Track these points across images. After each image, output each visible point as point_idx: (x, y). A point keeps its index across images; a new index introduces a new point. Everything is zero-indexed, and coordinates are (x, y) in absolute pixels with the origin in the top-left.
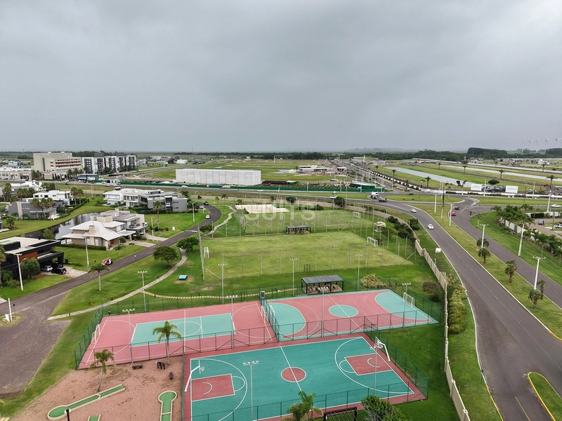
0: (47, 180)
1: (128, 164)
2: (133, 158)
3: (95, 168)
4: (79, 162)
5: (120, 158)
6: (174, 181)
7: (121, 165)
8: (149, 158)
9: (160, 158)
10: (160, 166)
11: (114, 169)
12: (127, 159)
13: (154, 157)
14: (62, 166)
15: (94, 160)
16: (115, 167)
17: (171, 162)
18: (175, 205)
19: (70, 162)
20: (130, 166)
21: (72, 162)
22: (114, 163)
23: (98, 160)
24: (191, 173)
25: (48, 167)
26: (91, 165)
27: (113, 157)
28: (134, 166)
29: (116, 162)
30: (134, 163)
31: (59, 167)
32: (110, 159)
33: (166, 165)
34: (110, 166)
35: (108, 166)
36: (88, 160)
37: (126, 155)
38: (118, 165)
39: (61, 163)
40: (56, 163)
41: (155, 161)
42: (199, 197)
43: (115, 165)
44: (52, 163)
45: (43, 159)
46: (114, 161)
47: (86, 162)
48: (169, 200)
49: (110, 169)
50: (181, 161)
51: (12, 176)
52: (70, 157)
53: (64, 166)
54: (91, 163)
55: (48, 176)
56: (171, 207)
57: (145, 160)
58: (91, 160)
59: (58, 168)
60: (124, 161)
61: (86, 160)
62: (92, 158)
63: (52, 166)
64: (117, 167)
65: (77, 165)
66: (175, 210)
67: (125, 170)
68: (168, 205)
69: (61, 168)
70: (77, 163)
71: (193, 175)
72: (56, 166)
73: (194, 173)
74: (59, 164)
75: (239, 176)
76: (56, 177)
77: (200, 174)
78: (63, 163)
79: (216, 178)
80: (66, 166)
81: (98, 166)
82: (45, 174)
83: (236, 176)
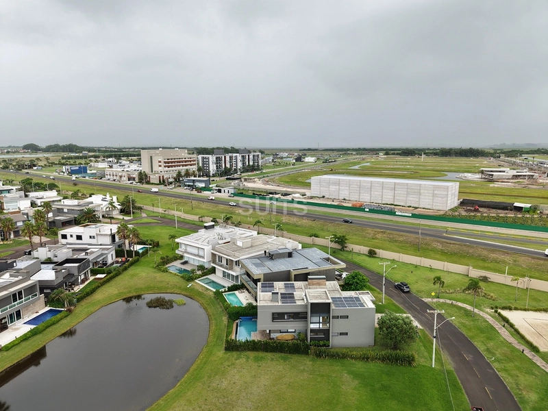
0: (153, 184)
1: (251, 163)
2: (258, 156)
3: (212, 168)
4: (194, 161)
5: (243, 156)
6: (308, 193)
7: (243, 163)
8: (276, 155)
9: (287, 154)
10: (287, 165)
11: (236, 170)
12: (251, 157)
13: (282, 154)
14: (172, 166)
15: (212, 159)
16: (237, 166)
17: (299, 159)
18: (336, 326)
19: (182, 162)
20: (253, 166)
21: (186, 162)
22: (236, 162)
23: (217, 158)
25: (156, 168)
26: (209, 164)
27: (234, 155)
28: (258, 166)
29: (239, 161)
30: (258, 162)
31: (169, 167)
32: (231, 158)
33: (293, 165)
34: (231, 166)
35: (228, 166)
36: (206, 158)
37: (250, 153)
38: (240, 165)
39: (172, 162)
40: (165, 162)
41: (282, 158)
42: (372, 254)
43: (236, 164)
44: (160, 162)
45: (151, 157)
46: (236, 159)
47: (203, 161)
48: (321, 309)
49: (230, 169)
50: (310, 159)
51: (121, 177)
52: (184, 155)
53: (175, 166)
54: (208, 161)
55: (154, 178)
56: (326, 332)
57: (271, 158)
58: (208, 158)
59: (167, 169)
60: (247, 160)
61: (203, 158)
62: (210, 156)
63: (160, 166)
64: (239, 167)
65: (191, 165)
66: (336, 341)
67: (247, 171)
68: (315, 324)
69: (171, 168)
70: (192, 163)
71: (338, 187)
72: (165, 166)
73: (339, 184)
74: (169, 163)
75: (422, 191)
76: (164, 181)
77: (350, 185)
78: (174, 162)
79: (376, 193)
80: (178, 166)
81: (217, 166)
82: (151, 177)
83: (416, 191)
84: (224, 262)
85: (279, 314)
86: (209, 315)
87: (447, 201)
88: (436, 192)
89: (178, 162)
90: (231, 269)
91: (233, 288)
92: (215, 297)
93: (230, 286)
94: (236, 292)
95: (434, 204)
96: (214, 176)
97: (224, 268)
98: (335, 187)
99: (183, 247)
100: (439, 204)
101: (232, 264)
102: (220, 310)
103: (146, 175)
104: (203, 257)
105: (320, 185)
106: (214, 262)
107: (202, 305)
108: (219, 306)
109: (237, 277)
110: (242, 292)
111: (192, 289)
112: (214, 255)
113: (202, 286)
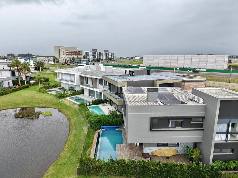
0: (60, 63)
1: (110, 57)
2: (113, 54)
3: (91, 58)
5: (106, 53)
7: (106, 57)
10: (127, 59)
11: (102, 59)
12: (110, 54)
14: (70, 55)
17: (132, 58)
19: (75, 53)
21: (77, 53)
22: (103, 56)
23: (93, 53)
24: (156, 58)
25: (62, 55)
26: (89, 56)
28: (113, 58)
29: (104, 55)
31: (68, 55)
32: (100, 53)
33: (130, 60)
35: (99, 57)
40: (66, 52)
43: (103, 57)
44: (64, 52)
45: (59, 50)
46: (103, 55)
47: (86, 54)
49: (100, 59)
51: (45, 61)
52: (77, 50)
54: (89, 54)
55: (61, 60)
59: (67, 56)
60: (108, 55)
61: (86, 52)
62: (90, 52)
63: (64, 54)
65: (80, 55)
69: (69, 56)
70: (80, 54)
71: (158, 60)
72: (66, 55)
73: (159, 58)
74: (68, 53)
75: (208, 59)
76: (66, 62)
77: (165, 58)
78: (71, 53)
79: (180, 62)
80: (73, 55)
81: (93, 57)
82: (59, 59)
83: (205, 59)
84: (90, 82)
85: (160, 119)
86: (70, 125)
87: (224, 64)
88: (217, 59)
89: (73, 53)
90: (96, 87)
91: (97, 102)
92: (79, 109)
93: (94, 100)
94: (100, 106)
95: (216, 66)
96: (91, 61)
97: (90, 87)
98: (156, 60)
99: (60, 75)
100: (219, 66)
101: (96, 83)
102: (83, 119)
103: (56, 59)
104: (74, 82)
105: (148, 59)
106: (82, 83)
107: (67, 116)
108: (81, 117)
109: (101, 93)
110: (105, 105)
111: (61, 104)
112: (82, 77)
113: (70, 101)
